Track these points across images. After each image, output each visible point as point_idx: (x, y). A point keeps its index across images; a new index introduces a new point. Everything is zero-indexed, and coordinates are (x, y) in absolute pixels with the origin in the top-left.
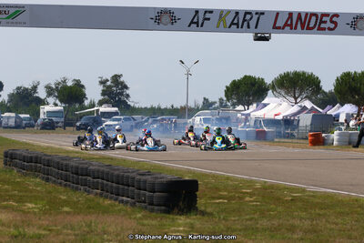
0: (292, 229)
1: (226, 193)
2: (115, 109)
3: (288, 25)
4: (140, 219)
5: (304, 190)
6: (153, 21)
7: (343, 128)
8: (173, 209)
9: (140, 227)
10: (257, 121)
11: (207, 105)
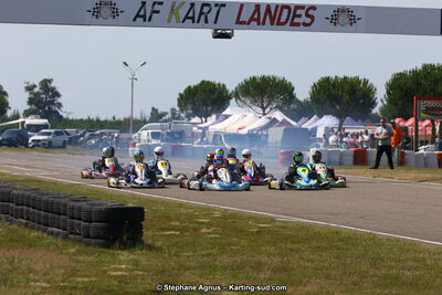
0: (258, 267)
1: (177, 223)
2: (45, 121)
3: (255, 20)
4: (74, 254)
5: (273, 220)
6: (90, 14)
7: (321, 145)
8: (114, 242)
9: (73, 265)
10: (217, 136)
11: (156, 116)
